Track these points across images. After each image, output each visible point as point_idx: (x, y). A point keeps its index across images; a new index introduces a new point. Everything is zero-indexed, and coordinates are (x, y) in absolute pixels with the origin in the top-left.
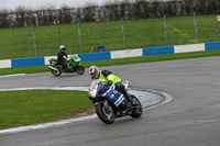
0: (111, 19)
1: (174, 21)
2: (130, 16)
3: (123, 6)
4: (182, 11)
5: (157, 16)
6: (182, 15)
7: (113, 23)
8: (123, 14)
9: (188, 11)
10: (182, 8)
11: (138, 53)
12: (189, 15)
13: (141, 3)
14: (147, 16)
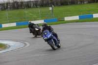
0: (2, 10)
1: (30, 10)
2: (10, 8)
3: (7, 4)
4: (33, 6)
5: (22, 8)
6: (33, 7)
7: (3, 11)
8: (7, 8)
9: (36, 6)
10: (34, 5)
11: (14, 24)
12: (37, 7)
13: (15, 2)
14: (18, 8)
